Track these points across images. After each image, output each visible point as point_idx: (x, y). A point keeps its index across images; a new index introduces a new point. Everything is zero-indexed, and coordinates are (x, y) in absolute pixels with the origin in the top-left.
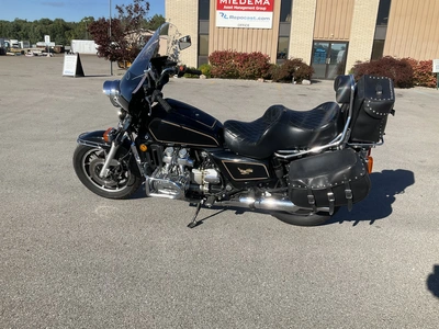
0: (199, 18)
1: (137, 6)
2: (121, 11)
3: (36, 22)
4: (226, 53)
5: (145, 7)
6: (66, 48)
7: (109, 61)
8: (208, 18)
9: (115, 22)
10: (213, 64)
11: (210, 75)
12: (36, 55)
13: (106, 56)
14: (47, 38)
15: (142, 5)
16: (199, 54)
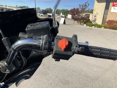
0: (105, 9)
1: (85, 5)
2: (80, 6)
3: (61, 10)
4: (113, 21)
5: (87, 5)
6: (67, 17)
7: (74, 21)
8: (108, 9)
9: (78, 9)
10: (107, 24)
11: (105, 27)
12: (58, 18)
13: (73, 19)
14: (61, 13)
15: (87, 4)
16: (103, 20)
